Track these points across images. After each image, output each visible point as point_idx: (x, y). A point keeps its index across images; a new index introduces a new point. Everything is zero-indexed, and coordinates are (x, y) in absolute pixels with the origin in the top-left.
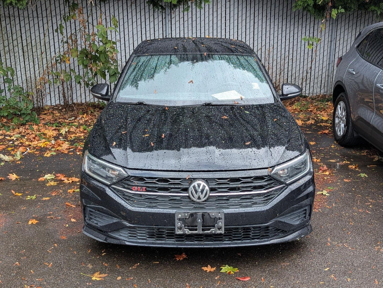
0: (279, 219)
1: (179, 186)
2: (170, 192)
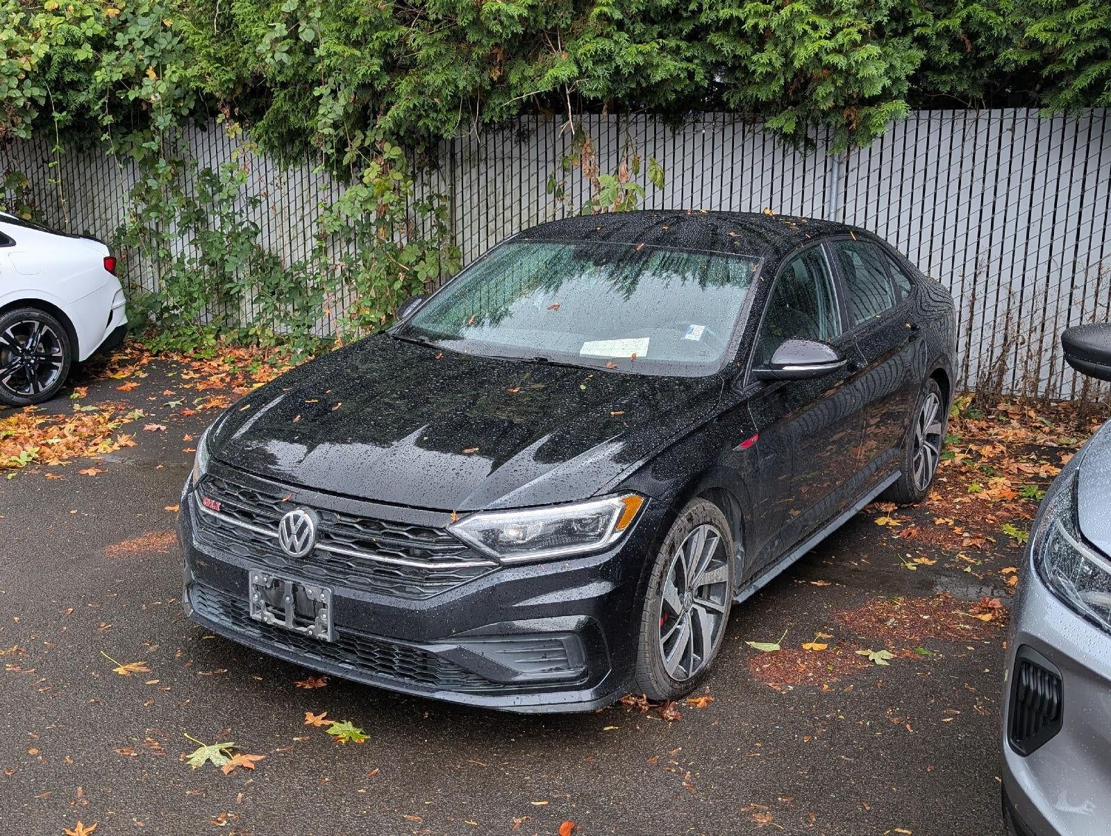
0: (468, 646)
1: (268, 514)
2: (255, 524)
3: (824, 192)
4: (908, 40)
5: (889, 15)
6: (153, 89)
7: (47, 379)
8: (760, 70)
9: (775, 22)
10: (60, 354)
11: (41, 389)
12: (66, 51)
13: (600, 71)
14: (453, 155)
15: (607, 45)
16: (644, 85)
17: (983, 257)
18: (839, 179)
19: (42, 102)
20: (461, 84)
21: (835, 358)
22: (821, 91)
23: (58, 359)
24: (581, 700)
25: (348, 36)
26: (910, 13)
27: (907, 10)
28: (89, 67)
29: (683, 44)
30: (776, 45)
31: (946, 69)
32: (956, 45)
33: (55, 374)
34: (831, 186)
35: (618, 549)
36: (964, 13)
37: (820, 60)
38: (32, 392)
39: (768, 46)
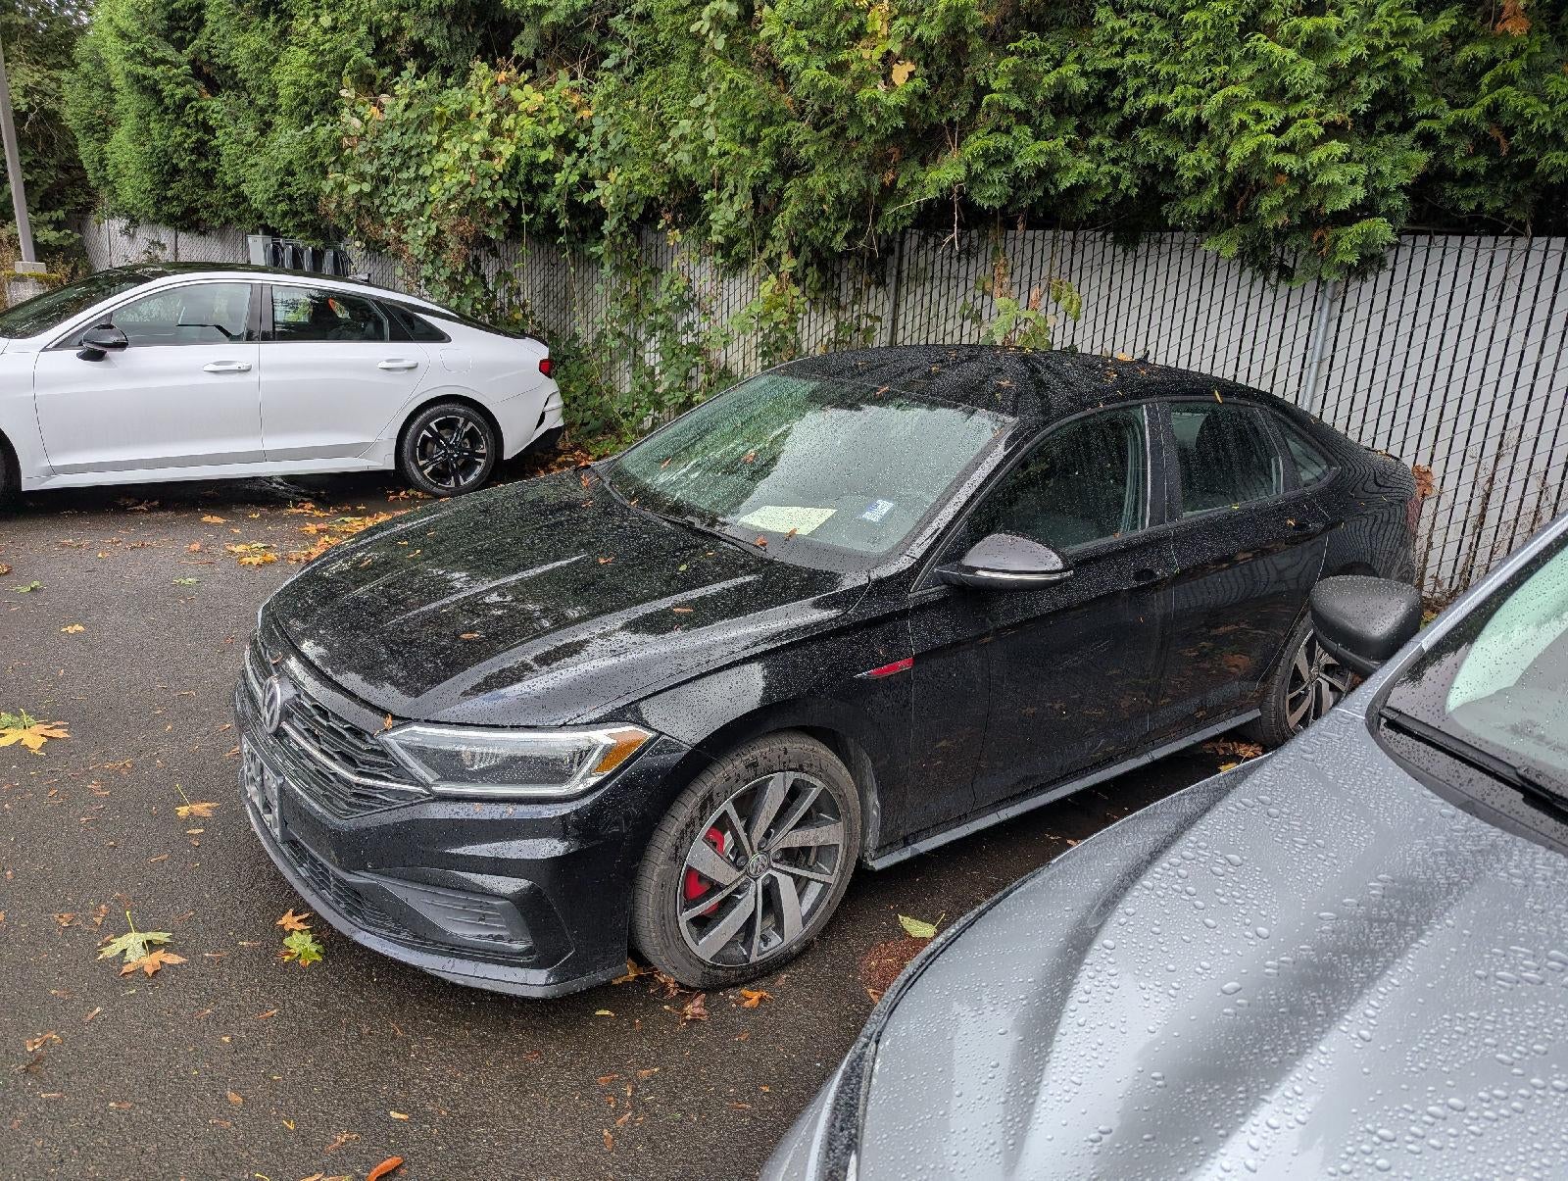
0: (390, 885)
3: (1309, 336)
4: (1407, 139)
5: (1370, 102)
6: (605, 193)
7: (469, 474)
8: (1187, 174)
9: (1208, 110)
10: (484, 451)
11: (462, 483)
12: (532, 152)
13: (997, 174)
14: (899, 272)
15: (1004, 141)
16: (1053, 192)
17: (1512, 436)
18: (1329, 320)
19: (514, 204)
20: (844, 187)
21: (1060, 566)
22: (1266, 203)
23: (482, 456)
24: (533, 982)
25: (743, 133)
26: (1412, 101)
27: (1408, 97)
28: (552, 167)
29: (1107, 143)
30: (1210, 142)
31: (1469, 178)
32: (1483, 144)
33: (479, 470)
34: (1317, 329)
35: (587, 801)
36: (1487, 101)
37: (1263, 162)
38: (453, 485)
39: (1201, 145)
